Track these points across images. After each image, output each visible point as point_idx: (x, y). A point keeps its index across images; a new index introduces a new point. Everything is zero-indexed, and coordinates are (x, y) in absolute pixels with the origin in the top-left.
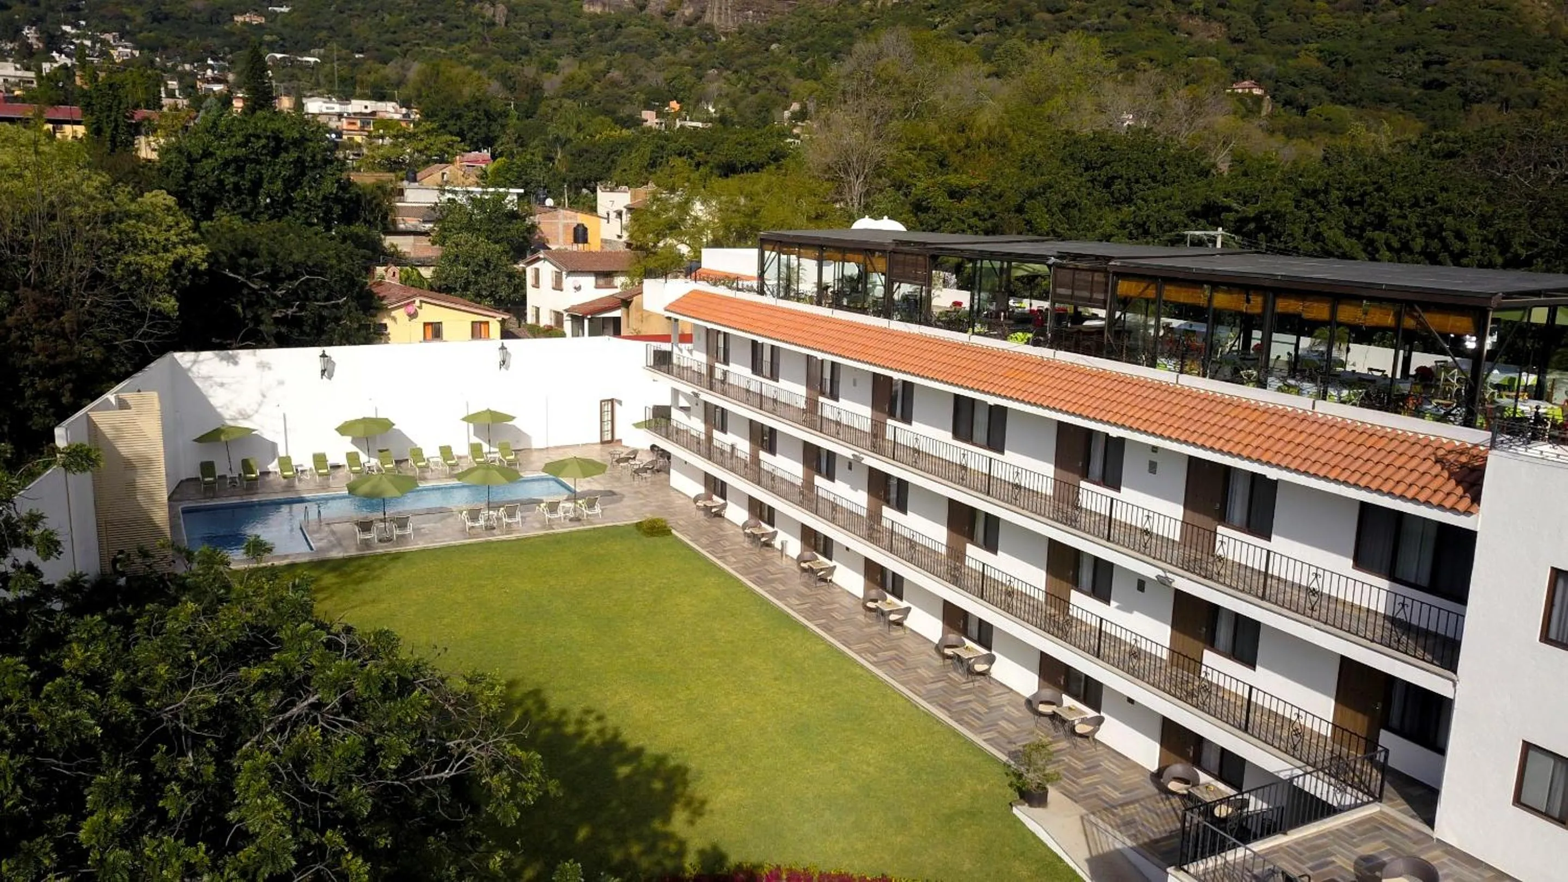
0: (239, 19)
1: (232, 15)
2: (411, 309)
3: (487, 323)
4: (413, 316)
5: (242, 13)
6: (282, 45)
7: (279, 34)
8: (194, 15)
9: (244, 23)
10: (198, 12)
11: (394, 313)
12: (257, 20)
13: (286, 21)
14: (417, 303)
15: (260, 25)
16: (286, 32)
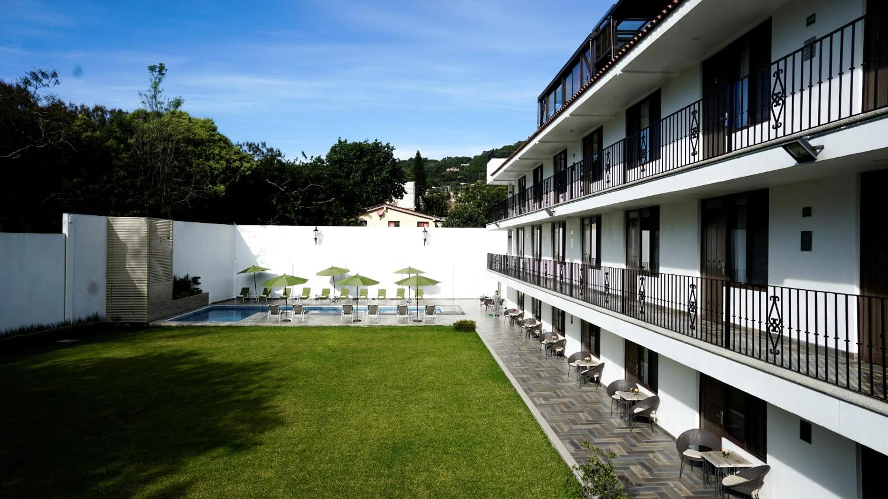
0: (448, 170)
1: (446, 168)
2: (381, 212)
3: (427, 223)
4: (381, 216)
5: (450, 167)
6: (465, 180)
7: (464, 175)
8: (430, 170)
9: (450, 171)
10: (432, 168)
11: (371, 214)
12: (456, 170)
13: (468, 170)
14: (385, 209)
15: (457, 172)
16: (467, 174)
